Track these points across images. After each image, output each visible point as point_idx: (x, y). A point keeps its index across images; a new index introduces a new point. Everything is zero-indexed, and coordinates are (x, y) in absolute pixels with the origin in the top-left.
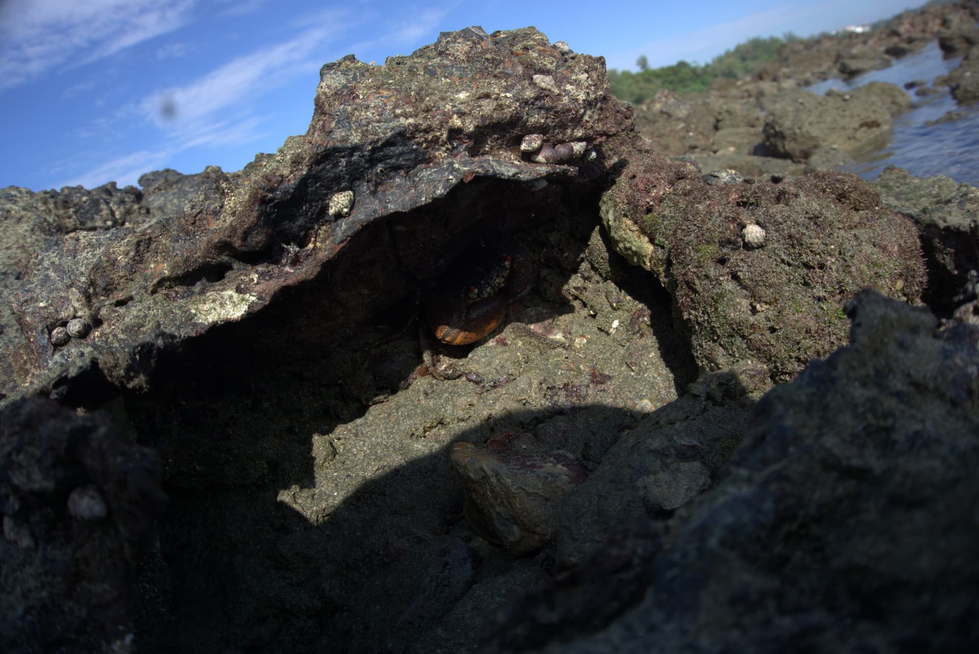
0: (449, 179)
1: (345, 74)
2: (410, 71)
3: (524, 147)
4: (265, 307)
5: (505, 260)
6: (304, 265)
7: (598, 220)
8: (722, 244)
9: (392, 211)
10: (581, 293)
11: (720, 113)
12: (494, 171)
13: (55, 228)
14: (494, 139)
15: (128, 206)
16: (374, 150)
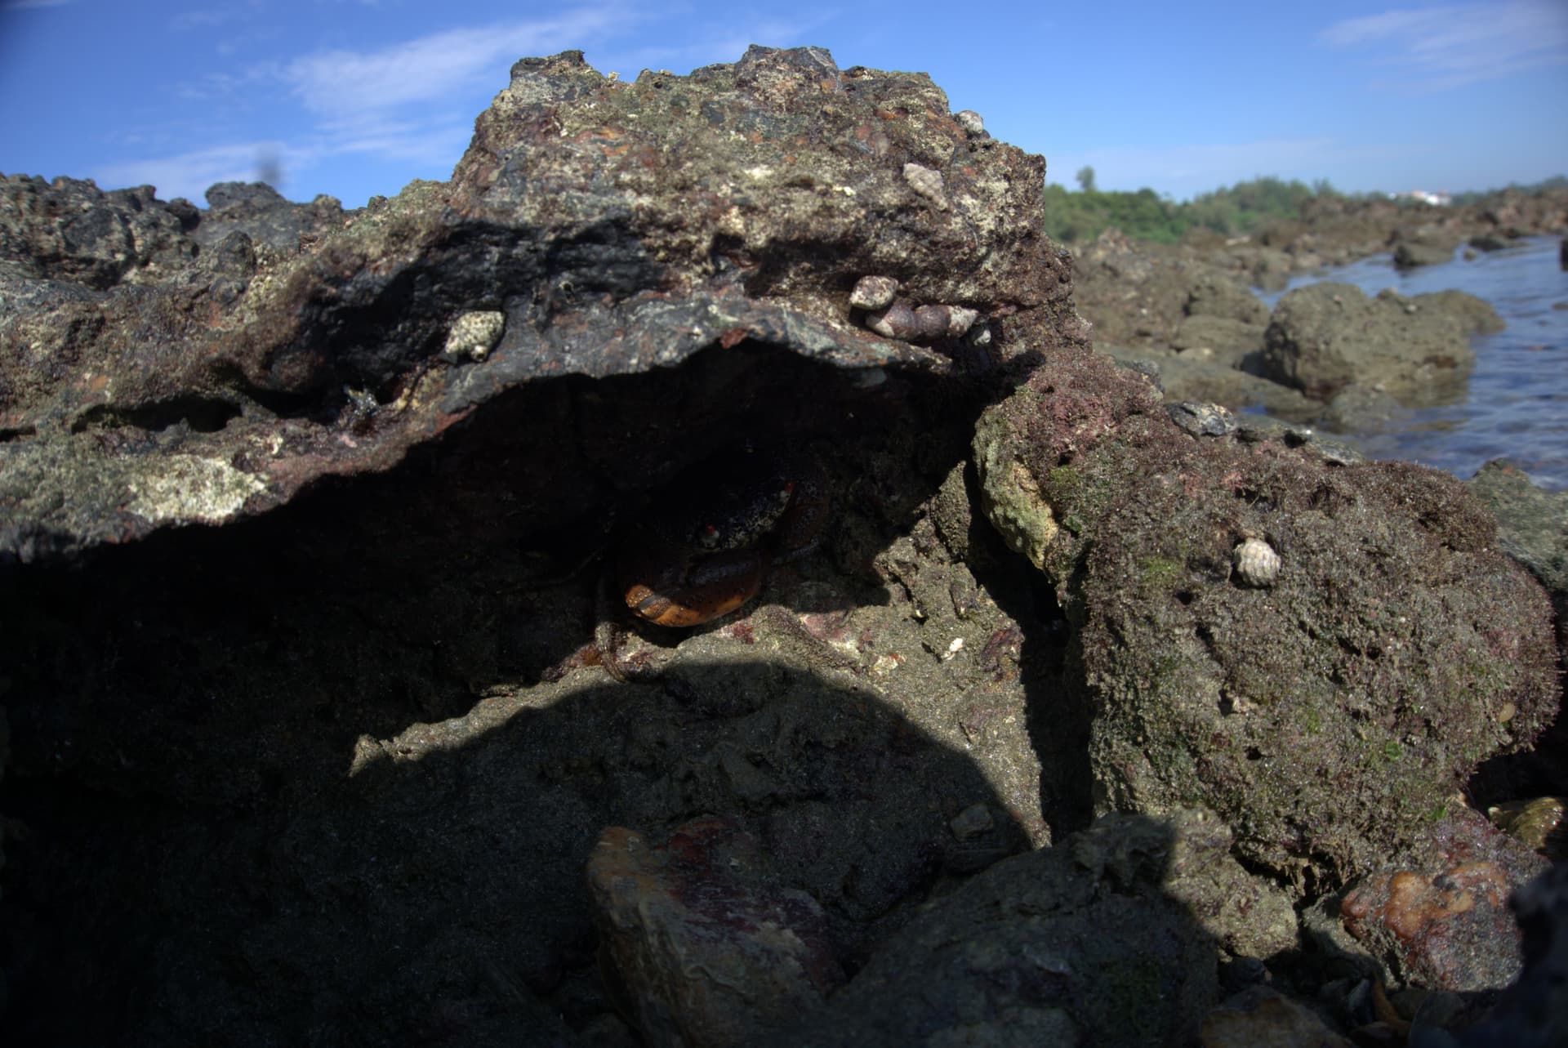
0: (691, 334)
1: (554, 84)
2: (675, 104)
3: (857, 297)
4: (279, 509)
5: (783, 488)
6: (379, 438)
7: (969, 453)
8: (1193, 565)
9: (570, 370)
10: (907, 573)
11: (1198, 288)
12: (786, 336)
13: (18, 245)
14: (803, 269)
15: (160, 235)
16: (559, 244)
